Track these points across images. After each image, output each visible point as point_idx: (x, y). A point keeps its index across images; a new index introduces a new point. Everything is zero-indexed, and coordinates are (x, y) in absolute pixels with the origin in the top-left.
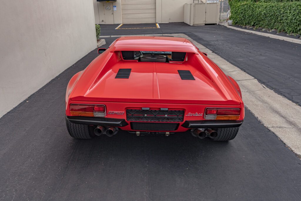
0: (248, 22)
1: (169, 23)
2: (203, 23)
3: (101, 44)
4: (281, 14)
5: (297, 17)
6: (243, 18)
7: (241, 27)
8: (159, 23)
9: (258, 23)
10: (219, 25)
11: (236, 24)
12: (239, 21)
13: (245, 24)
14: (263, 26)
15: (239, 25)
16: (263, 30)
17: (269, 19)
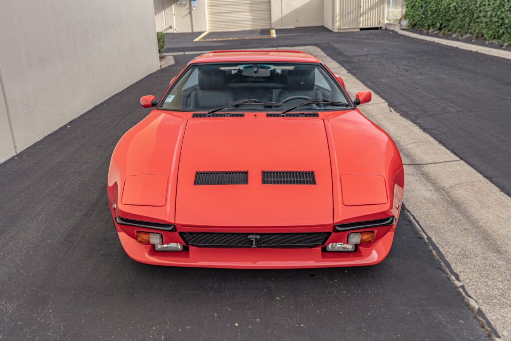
0: (432, 22)
1: (296, 28)
2: (356, 27)
3: (166, 63)
4: (477, 8)
5: (499, 13)
6: (424, 17)
7: (421, 33)
8: (277, 28)
9: (446, 25)
10: (386, 29)
11: (413, 27)
12: (419, 21)
13: (427, 27)
14: (454, 30)
15: (419, 28)
16: (454, 36)
17: (462, 16)
